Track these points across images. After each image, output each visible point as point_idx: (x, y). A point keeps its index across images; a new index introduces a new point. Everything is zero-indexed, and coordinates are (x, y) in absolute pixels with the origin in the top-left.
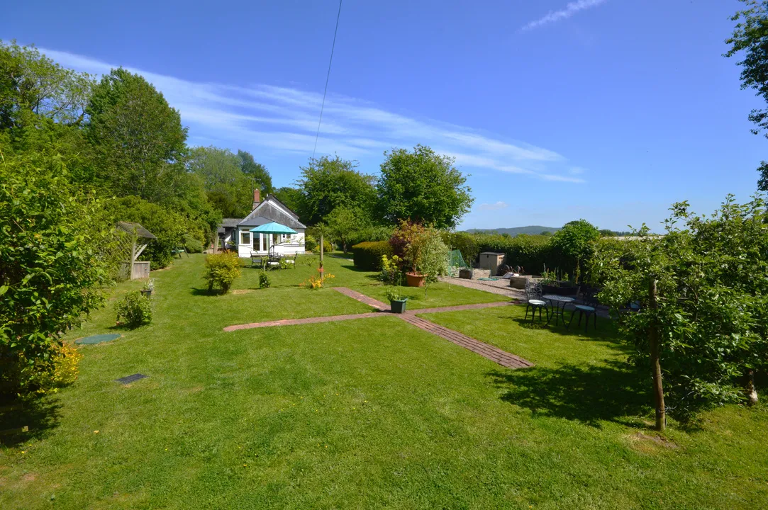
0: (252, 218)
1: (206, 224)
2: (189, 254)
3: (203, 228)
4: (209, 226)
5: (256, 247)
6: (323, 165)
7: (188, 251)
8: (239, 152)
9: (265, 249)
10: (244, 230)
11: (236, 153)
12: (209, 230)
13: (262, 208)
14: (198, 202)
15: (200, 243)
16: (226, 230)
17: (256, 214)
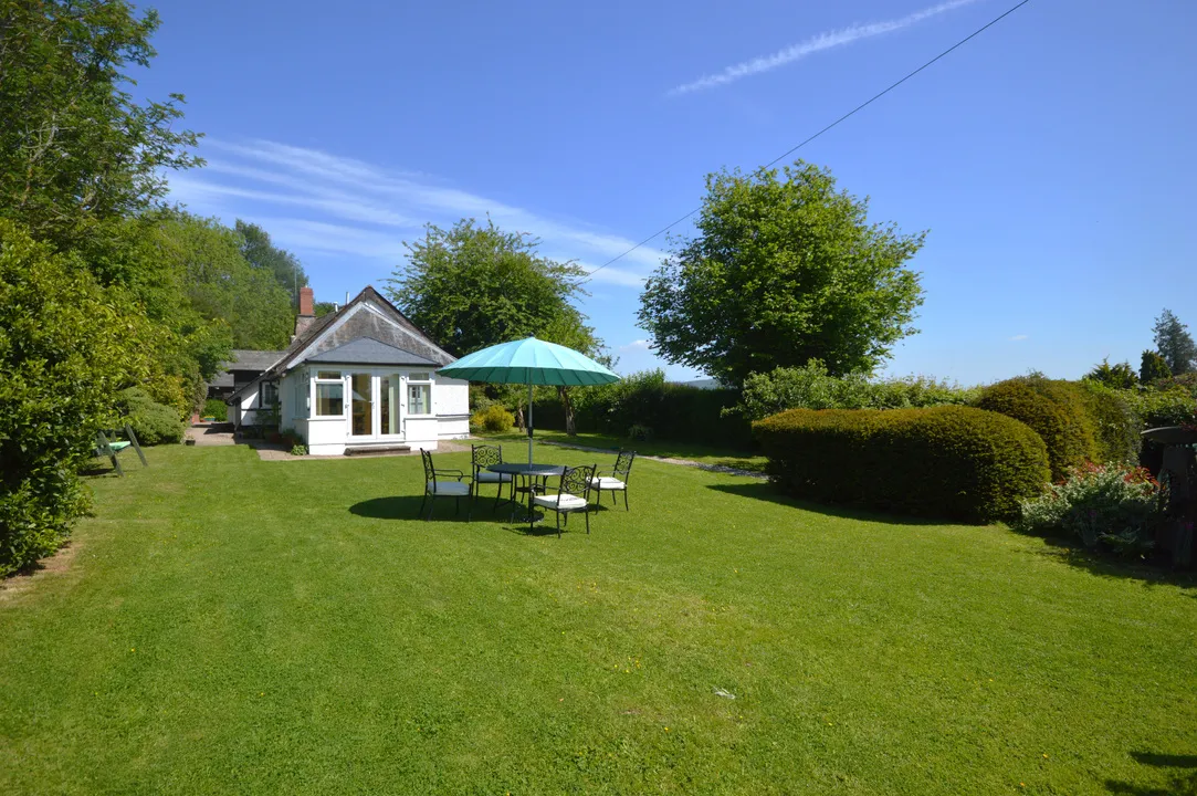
0: (330, 343)
1: (187, 360)
2: (143, 449)
3: (179, 371)
4: (197, 366)
5: (361, 425)
6: (462, 237)
7: (142, 440)
8: (239, 224)
9: (385, 430)
10: (323, 376)
11: (232, 226)
12: (196, 374)
13: (353, 319)
14: (165, 301)
15: (174, 413)
16: (236, 380)
17: (340, 335)
